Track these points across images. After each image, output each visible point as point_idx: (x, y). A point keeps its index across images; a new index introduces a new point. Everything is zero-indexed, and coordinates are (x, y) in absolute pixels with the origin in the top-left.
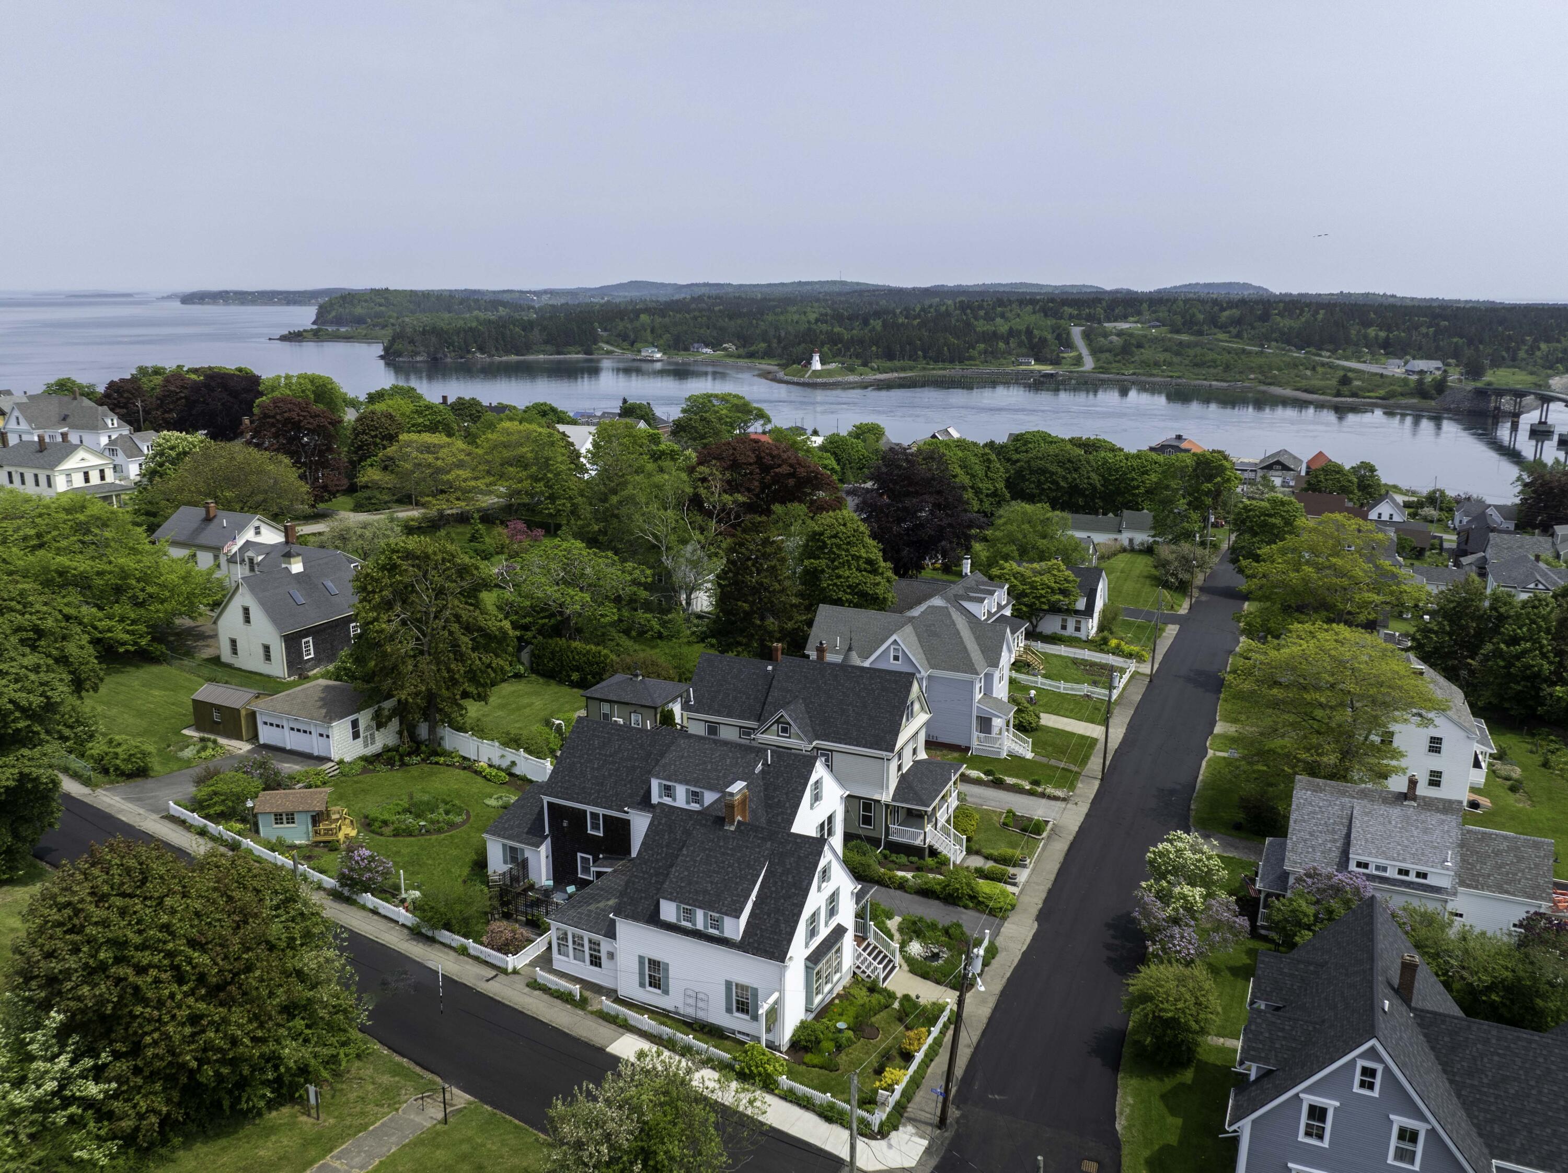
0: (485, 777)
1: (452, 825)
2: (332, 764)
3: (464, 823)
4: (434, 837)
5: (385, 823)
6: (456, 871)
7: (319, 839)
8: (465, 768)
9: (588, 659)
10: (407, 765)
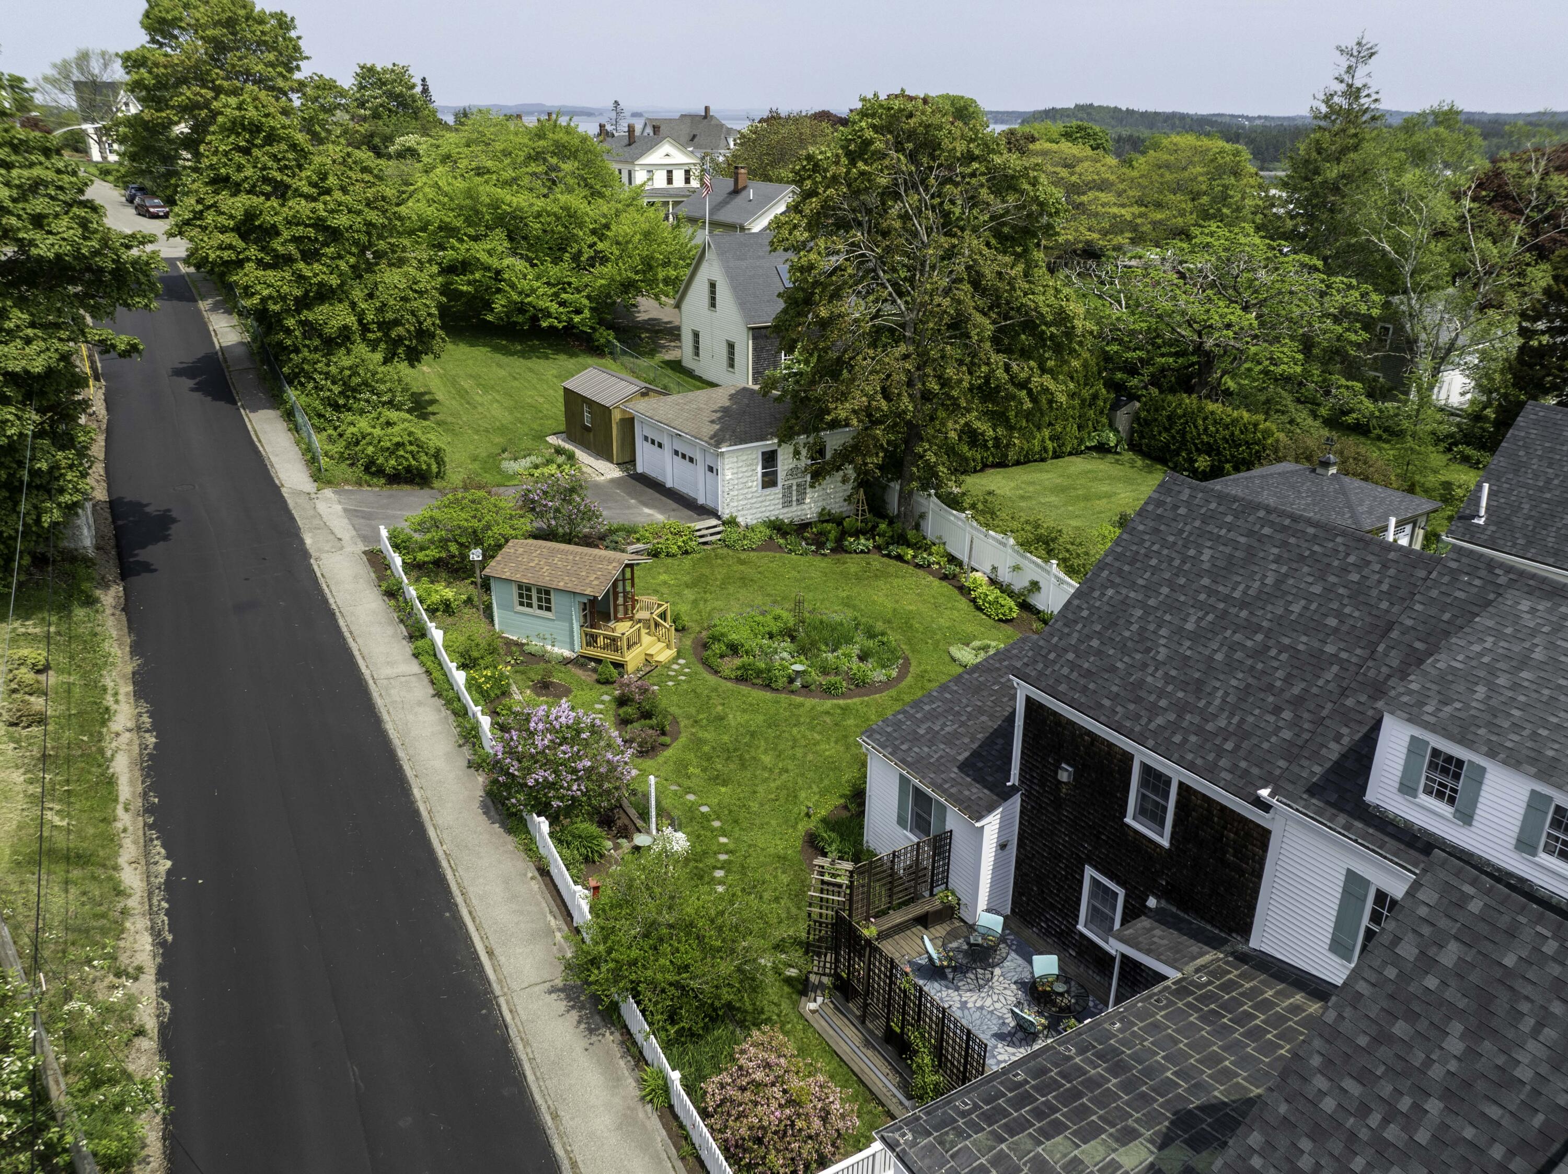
0: (974, 601)
1: (860, 685)
2: (714, 522)
3: (889, 683)
4: (809, 702)
5: (734, 649)
6: (808, 798)
7: (591, 652)
8: (945, 577)
9: (1232, 434)
10: (846, 552)
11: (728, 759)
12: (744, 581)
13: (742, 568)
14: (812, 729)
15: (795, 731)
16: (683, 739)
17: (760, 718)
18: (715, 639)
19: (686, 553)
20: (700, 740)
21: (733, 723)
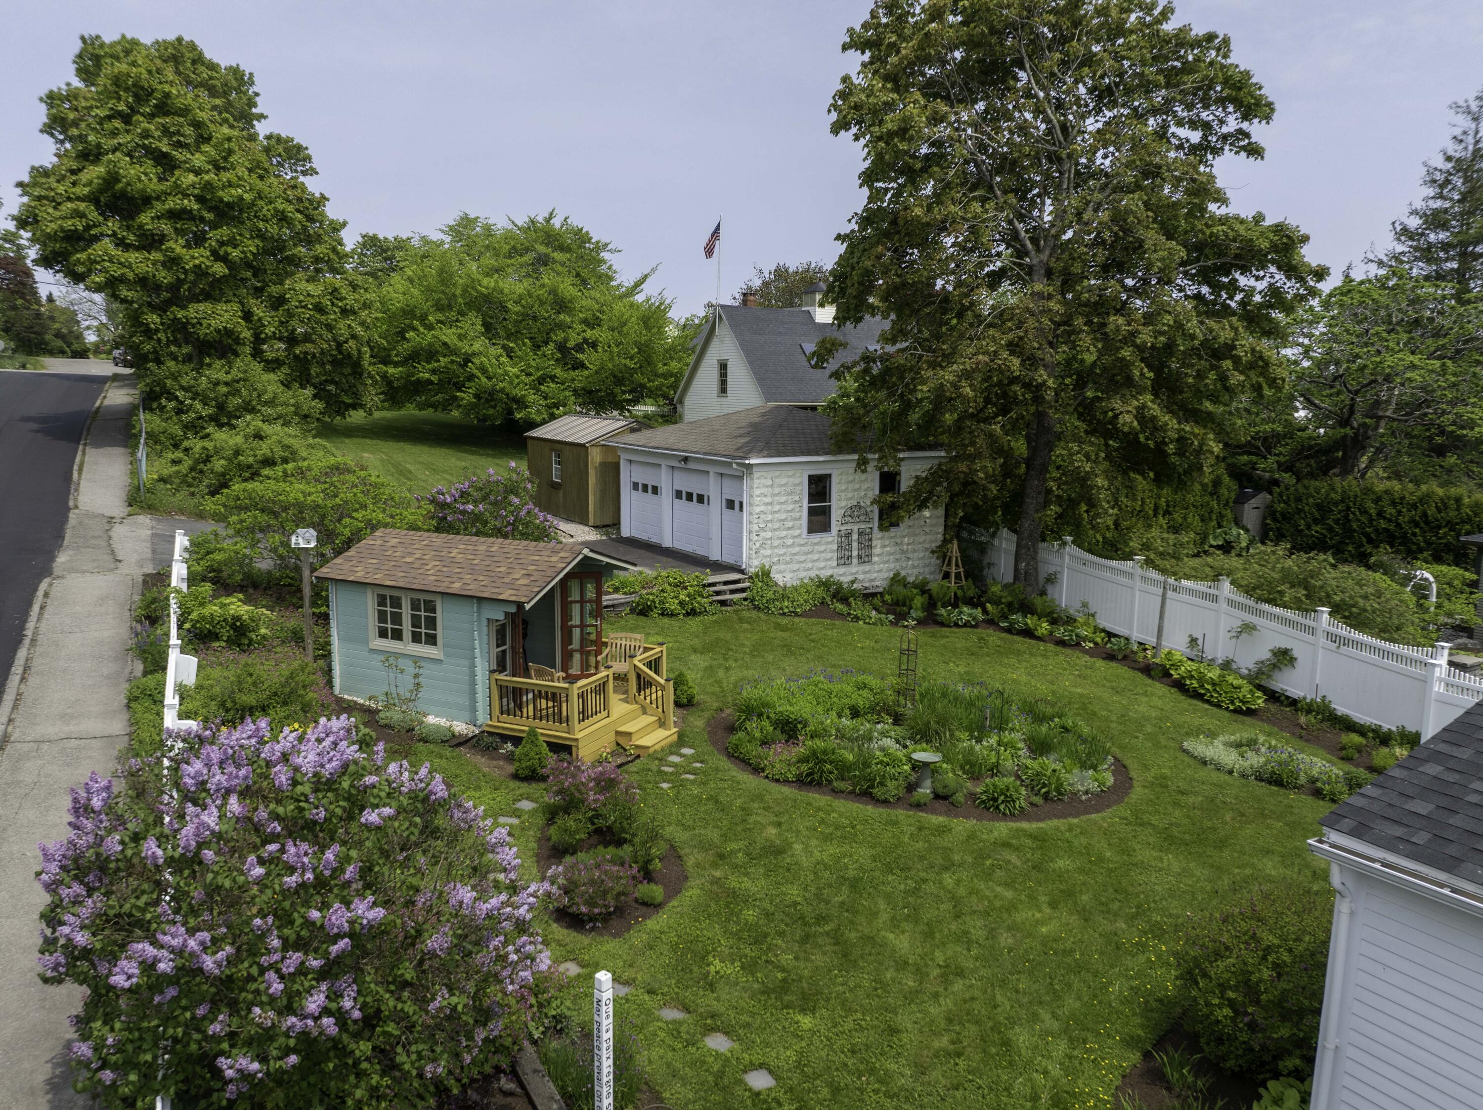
0: (1177, 684)
1: (1053, 797)
2: (734, 577)
3: (1106, 796)
5: (789, 729)
7: (508, 724)
8: (1109, 657)
9: (1425, 514)
10: (942, 624)
11: (805, 939)
12: (788, 649)
13: (785, 635)
14: (988, 875)
15: (948, 880)
16: (693, 892)
17: (864, 853)
18: (751, 711)
19: (692, 613)
20: (733, 894)
21: (805, 862)
